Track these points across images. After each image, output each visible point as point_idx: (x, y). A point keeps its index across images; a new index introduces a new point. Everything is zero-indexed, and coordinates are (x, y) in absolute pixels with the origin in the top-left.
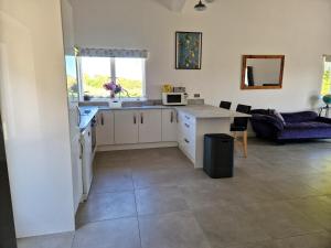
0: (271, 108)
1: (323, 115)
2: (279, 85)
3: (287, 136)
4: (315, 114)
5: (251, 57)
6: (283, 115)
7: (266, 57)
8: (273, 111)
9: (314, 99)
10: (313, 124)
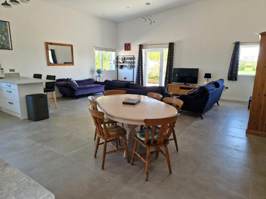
0: (69, 78)
1: (98, 80)
2: (72, 63)
3: (80, 93)
4: (94, 80)
5: (51, 44)
6: (77, 81)
7: (61, 45)
8: (70, 79)
9: (92, 71)
10: (93, 85)
